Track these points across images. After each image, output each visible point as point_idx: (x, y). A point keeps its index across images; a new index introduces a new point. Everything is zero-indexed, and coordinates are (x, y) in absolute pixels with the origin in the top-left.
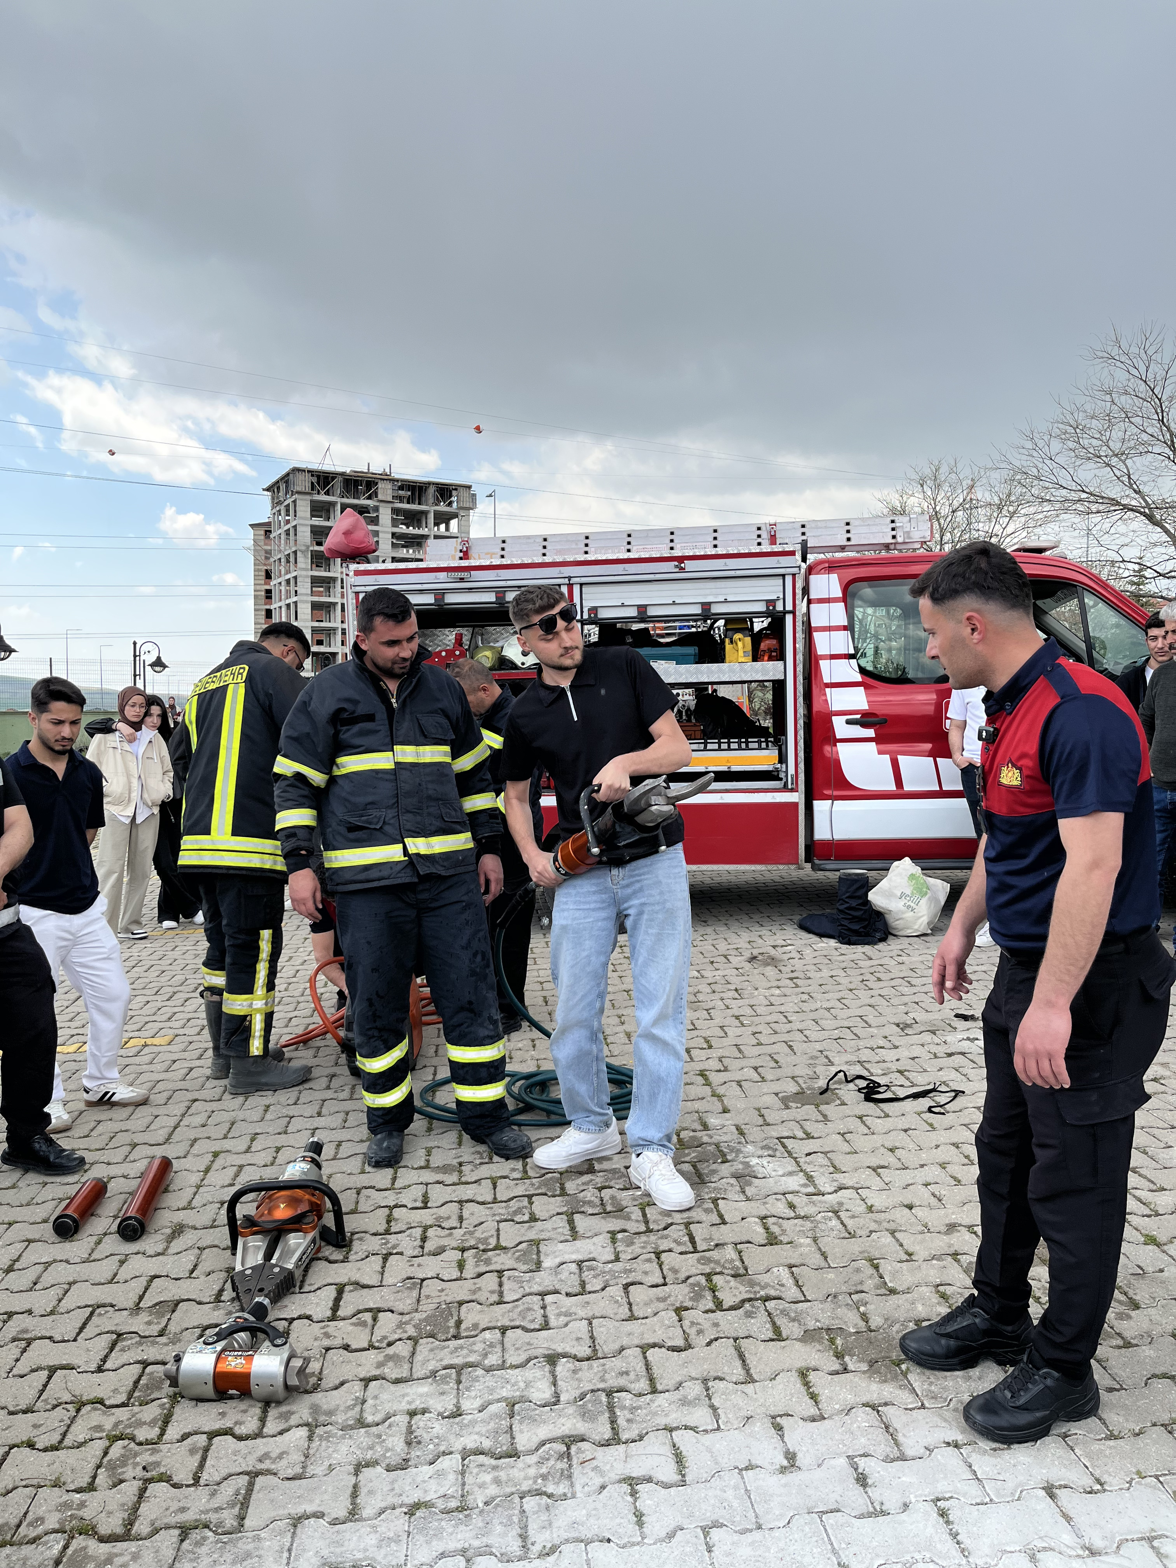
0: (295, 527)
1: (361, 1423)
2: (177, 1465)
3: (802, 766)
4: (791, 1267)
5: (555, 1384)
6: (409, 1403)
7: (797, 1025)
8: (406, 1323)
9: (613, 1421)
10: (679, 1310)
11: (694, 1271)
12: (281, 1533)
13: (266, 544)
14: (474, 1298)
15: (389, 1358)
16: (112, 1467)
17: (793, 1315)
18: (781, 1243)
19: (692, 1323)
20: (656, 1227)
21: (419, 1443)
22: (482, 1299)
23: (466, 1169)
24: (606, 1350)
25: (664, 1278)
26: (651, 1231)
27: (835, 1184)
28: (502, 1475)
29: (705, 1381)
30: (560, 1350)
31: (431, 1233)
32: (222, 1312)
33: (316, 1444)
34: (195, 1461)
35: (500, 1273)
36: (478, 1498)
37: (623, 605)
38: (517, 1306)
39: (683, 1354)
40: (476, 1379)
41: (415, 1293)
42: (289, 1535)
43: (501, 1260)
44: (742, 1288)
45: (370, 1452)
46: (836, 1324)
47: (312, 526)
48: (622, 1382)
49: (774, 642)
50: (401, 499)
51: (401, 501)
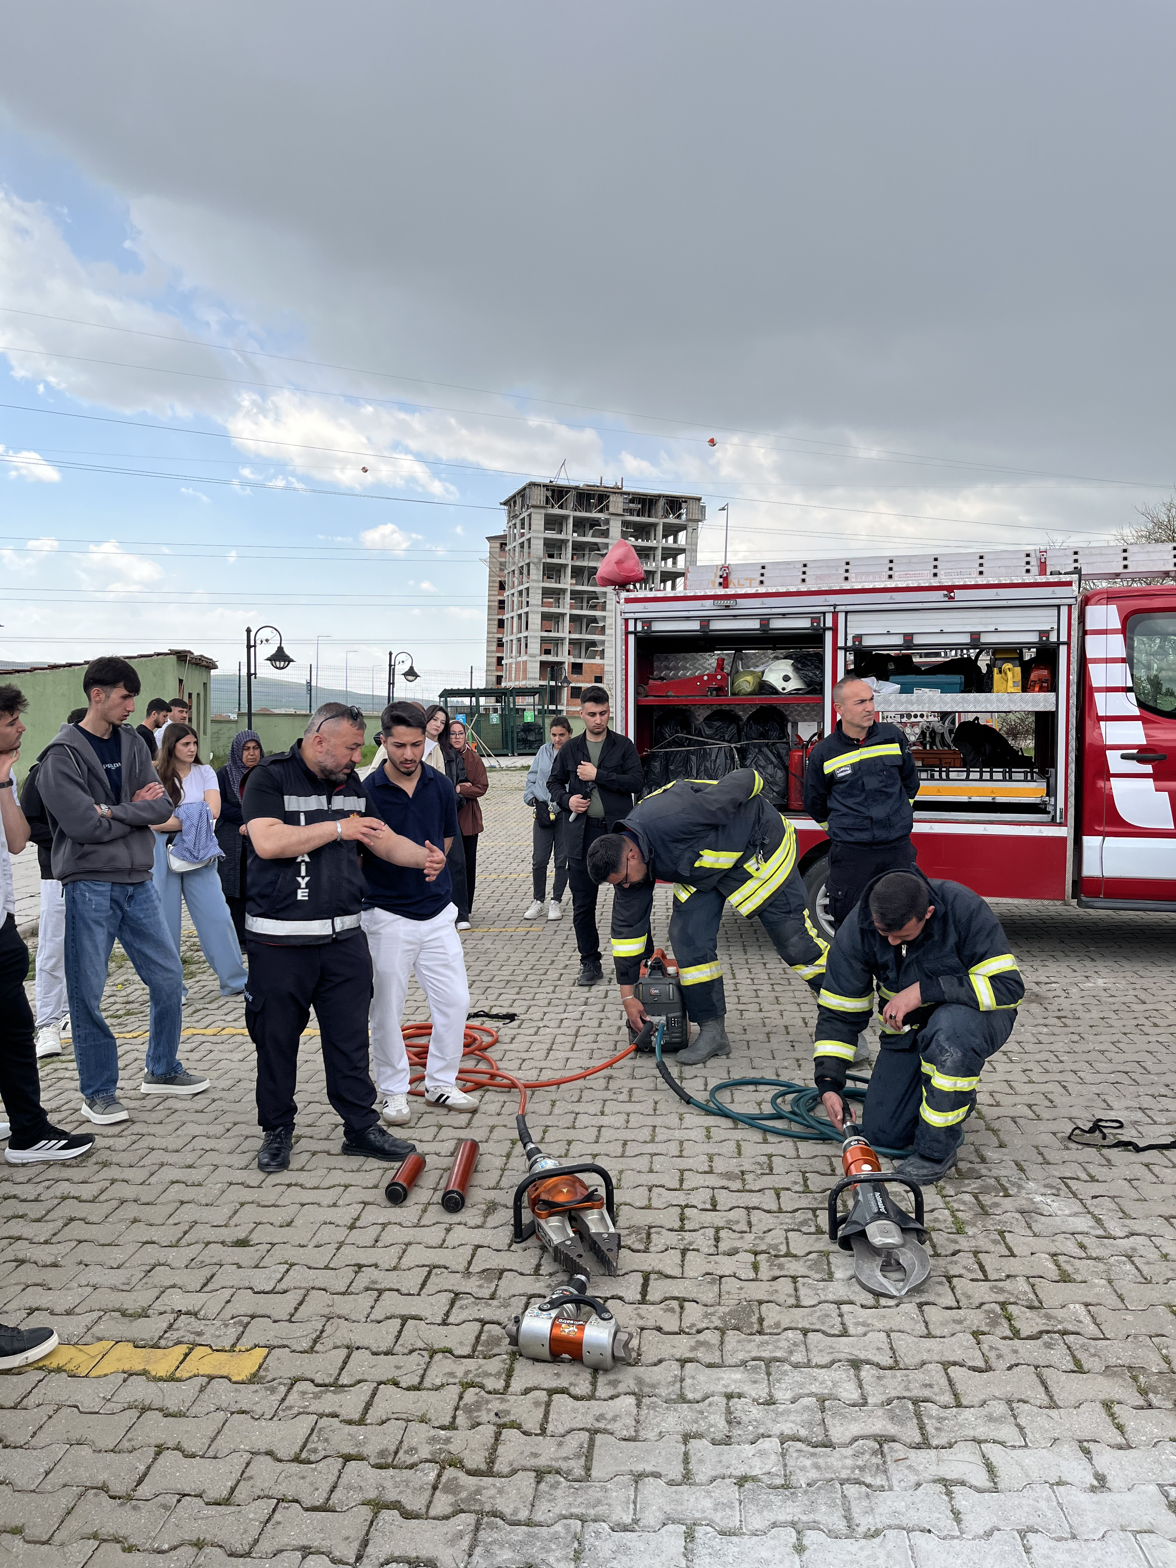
0: (529, 540)
1: (682, 1399)
2: (525, 1415)
3: (1072, 800)
4: (1087, 1305)
5: (861, 1387)
6: (726, 1386)
7: (1069, 1066)
8: (712, 1314)
9: (922, 1428)
10: (976, 1334)
11: (987, 1298)
12: (626, 1487)
13: (501, 557)
14: (772, 1299)
15: (700, 1344)
16: (468, 1410)
17: (1093, 1351)
18: (1075, 1281)
19: (991, 1348)
20: (944, 1253)
21: (739, 1423)
22: (781, 1301)
23: (749, 1177)
24: (907, 1362)
25: (958, 1302)
26: (939, 1255)
27: (1127, 1229)
28: (821, 1461)
29: (1009, 1402)
30: (862, 1357)
31: (723, 1234)
32: (542, 1284)
33: (644, 1411)
34: (539, 1413)
35: (794, 1278)
36: (801, 1480)
37: (888, 633)
38: (815, 1312)
39: (985, 1375)
40: (785, 1373)
41: (716, 1288)
42: (633, 1489)
43: (794, 1267)
44: (1038, 1320)
45: (695, 1426)
46: (1137, 1363)
47: (545, 539)
48: (927, 1393)
49: (1045, 672)
50: (631, 512)
51: (632, 514)
